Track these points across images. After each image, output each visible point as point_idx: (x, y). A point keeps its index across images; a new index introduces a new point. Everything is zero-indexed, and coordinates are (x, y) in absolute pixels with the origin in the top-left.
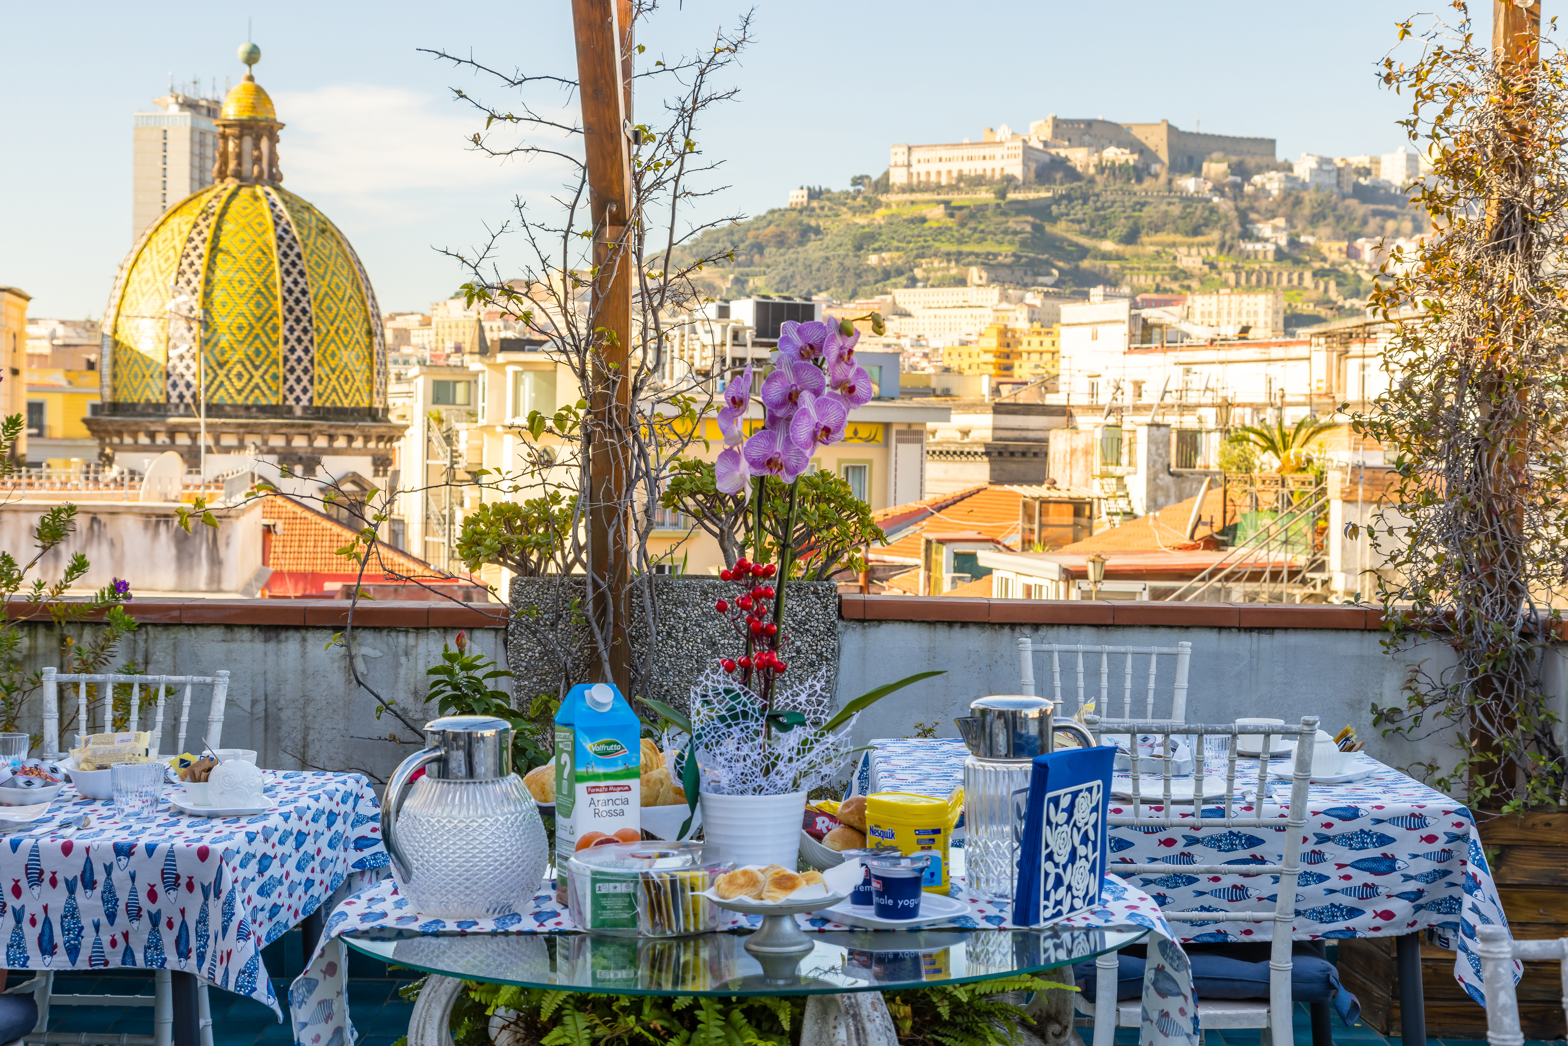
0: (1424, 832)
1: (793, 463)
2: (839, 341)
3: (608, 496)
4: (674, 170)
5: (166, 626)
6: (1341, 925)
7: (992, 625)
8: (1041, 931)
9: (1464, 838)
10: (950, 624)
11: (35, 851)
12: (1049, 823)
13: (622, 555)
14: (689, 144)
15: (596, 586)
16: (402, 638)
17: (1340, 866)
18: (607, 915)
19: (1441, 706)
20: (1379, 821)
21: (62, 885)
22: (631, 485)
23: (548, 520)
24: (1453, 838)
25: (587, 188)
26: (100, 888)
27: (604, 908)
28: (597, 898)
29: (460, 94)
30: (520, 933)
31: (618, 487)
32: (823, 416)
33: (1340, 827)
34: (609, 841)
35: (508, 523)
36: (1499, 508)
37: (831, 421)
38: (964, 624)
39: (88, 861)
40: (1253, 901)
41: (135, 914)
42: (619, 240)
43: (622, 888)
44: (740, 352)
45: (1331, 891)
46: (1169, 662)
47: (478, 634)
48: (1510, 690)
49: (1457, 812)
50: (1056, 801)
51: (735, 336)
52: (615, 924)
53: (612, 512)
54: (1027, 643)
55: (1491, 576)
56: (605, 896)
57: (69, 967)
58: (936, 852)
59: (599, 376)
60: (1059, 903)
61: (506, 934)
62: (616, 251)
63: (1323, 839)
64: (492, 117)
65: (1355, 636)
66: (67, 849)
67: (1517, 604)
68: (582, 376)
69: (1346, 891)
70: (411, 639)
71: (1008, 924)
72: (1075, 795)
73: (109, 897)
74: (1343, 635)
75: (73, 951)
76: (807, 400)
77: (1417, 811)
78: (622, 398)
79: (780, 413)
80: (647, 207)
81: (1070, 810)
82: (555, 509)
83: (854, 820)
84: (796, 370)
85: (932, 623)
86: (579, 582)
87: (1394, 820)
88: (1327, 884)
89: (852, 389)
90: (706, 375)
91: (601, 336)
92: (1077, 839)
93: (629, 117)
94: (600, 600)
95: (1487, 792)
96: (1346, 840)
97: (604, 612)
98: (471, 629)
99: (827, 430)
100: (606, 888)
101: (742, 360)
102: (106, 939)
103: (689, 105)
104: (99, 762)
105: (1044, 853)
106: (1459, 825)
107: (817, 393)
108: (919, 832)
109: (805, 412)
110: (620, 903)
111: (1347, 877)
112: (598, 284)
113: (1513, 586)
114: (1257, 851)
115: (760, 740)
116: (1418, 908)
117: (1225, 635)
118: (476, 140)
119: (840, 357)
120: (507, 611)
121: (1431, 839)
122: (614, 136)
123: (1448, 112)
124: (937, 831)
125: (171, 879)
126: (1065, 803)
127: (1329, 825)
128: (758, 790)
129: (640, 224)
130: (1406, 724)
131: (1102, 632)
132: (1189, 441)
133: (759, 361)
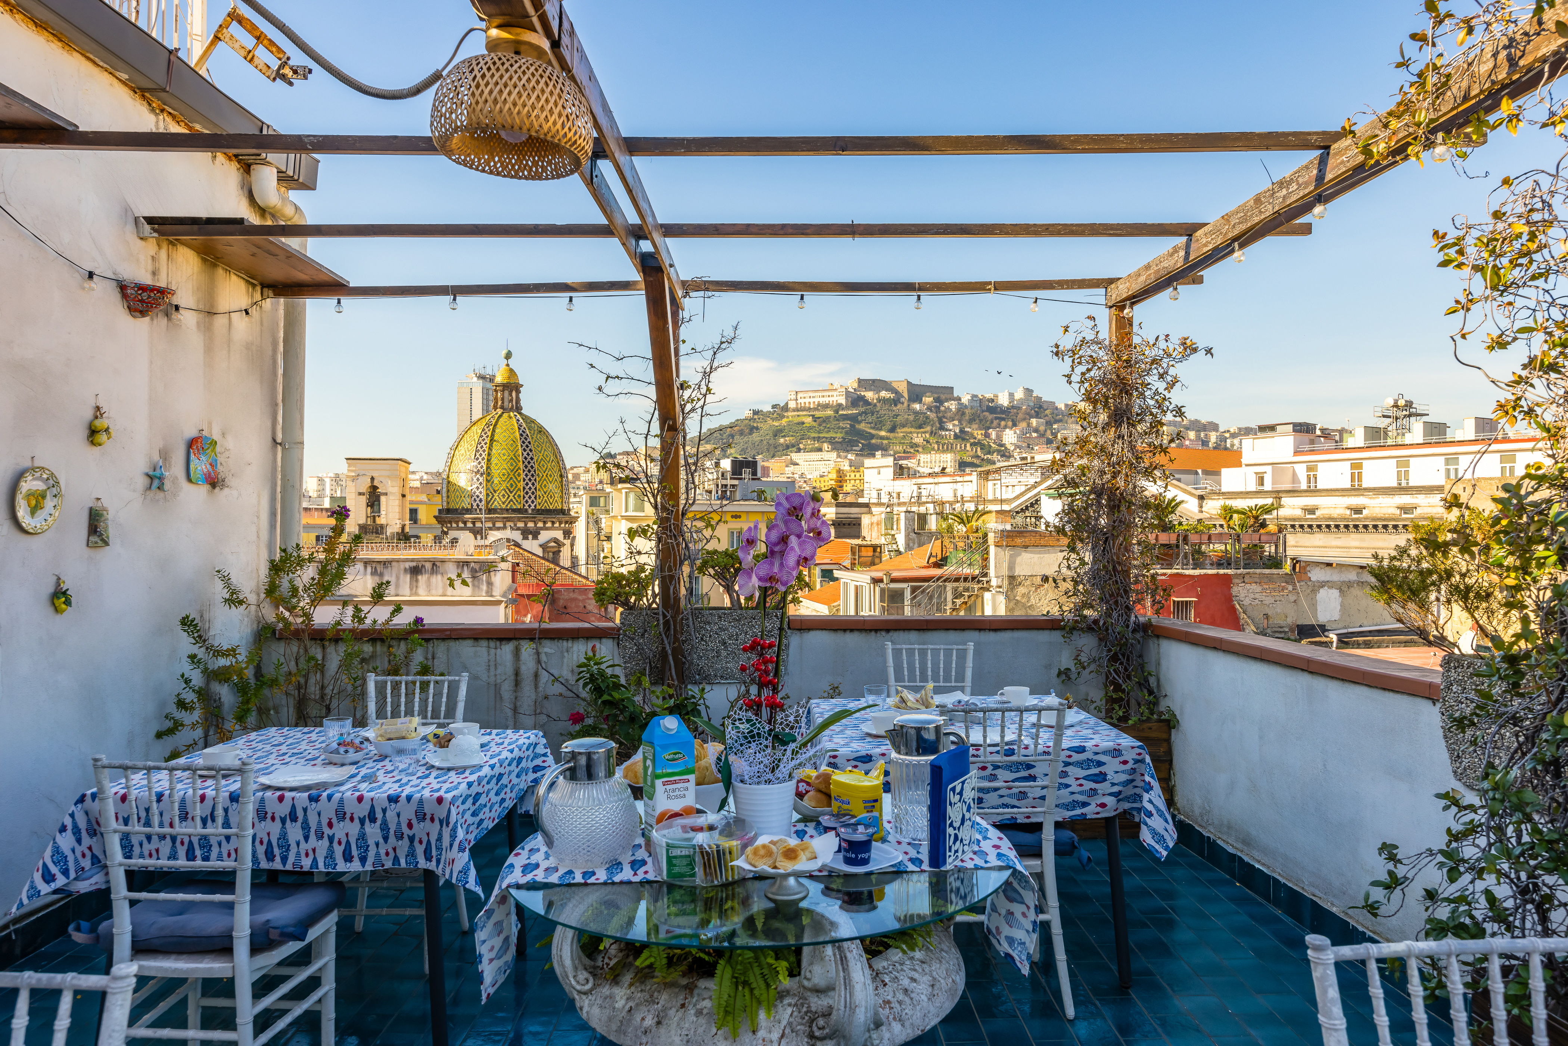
0: (1122, 759)
1: (785, 578)
2: (812, 504)
3: (670, 570)
4: (701, 403)
5: (443, 639)
6: (1078, 812)
7: (866, 630)
8: (947, 872)
9: (1142, 761)
10: (845, 630)
11: (341, 800)
12: (951, 804)
13: (677, 600)
14: (709, 390)
15: (664, 616)
16: (565, 643)
17: (1077, 779)
18: (676, 870)
19: (1093, 667)
20: (1097, 753)
21: (357, 821)
22: (681, 563)
23: (638, 580)
24: (1137, 762)
25: (657, 412)
26: (379, 822)
27: (675, 865)
28: (670, 859)
29: (592, 366)
30: (622, 883)
31: (675, 565)
32: (803, 550)
33: (1076, 757)
34: (676, 815)
35: (619, 582)
36: (1120, 568)
37: (807, 553)
38: (852, 630)
39: (372, 806)
40: (1030, 800)
41: (400, 836)
42: (674, 438)
43: (685, 852)
44: (724, 482)
45: (1073, 793)
47: (604, 640)
48: (1128, 660)
49: (1138, 747)
50: (953, 789)
51: (723, 475)
52: (681, 876)
53: (672, 577)
55: (1116, 603)
56: (675, 857)
57: (361, 869)
58: (875, 814)
59: (664, 508)
60: (956, 851)
61: (613, 883)
62: (672, 444)
63: (1067, 764)
64: (608, 377)
65: (1047, 632)
66: (360, 799)
67: (1129, 616)
68: (656, 507)
69: (1081, 793)
70: (570, 643)
71: (925, 866)
72: (963, 783)
73: (385, 827)
74: (1041, 632)
75: (363, 860)
76: (793, 541)
77: (1117, 747)
78: (676, 519)
79: (777, 549)
80: (687, 421)
81: (961, 793)
82: (643, 575)
83: (822, 787)
84: (786, 522)
85: (835, 630)
86: (655, 612)
87: (1105, 753)
88: (1070, 789)
89: (819, 533)
90: (710, 492)
91: (665, 488)
92: (965, 809)
93: (678, 376)
94: (667, 624)
95: (1121, 713)
96: (1080, 764)
97: (669, 629)
98: (600, 638)
99: (806, 559)
100: (677, 852)
101: (726, 486)
102: (382, 852)
103: (708, 370)
104: (388, 736)
105: (948, 822)
106: (1140, 754)
107: (799, 536)
108: (865, 802)
109: (792, 549)
110: (685, 862)
111: (1081, 785)
112: (663, 461)
113: (1127, 607)
114: (1032, 772)
115: (769, 750)
116: (1119, 801)
117: (982, 633)
118: (600, 389)
119: (813, 514)
120: (619, 629)
121: (1125, 762)
122: (670, 386)
123: (1089, 370)
124: (876, 801)
125: (421, 816)
126: (958, 790)
127: (1070, 756)
128: (768, 782)
129: (684, 430)
130: (1073, 676)
131: (921, 633)
132: (923, 518)
133: (733, 486)
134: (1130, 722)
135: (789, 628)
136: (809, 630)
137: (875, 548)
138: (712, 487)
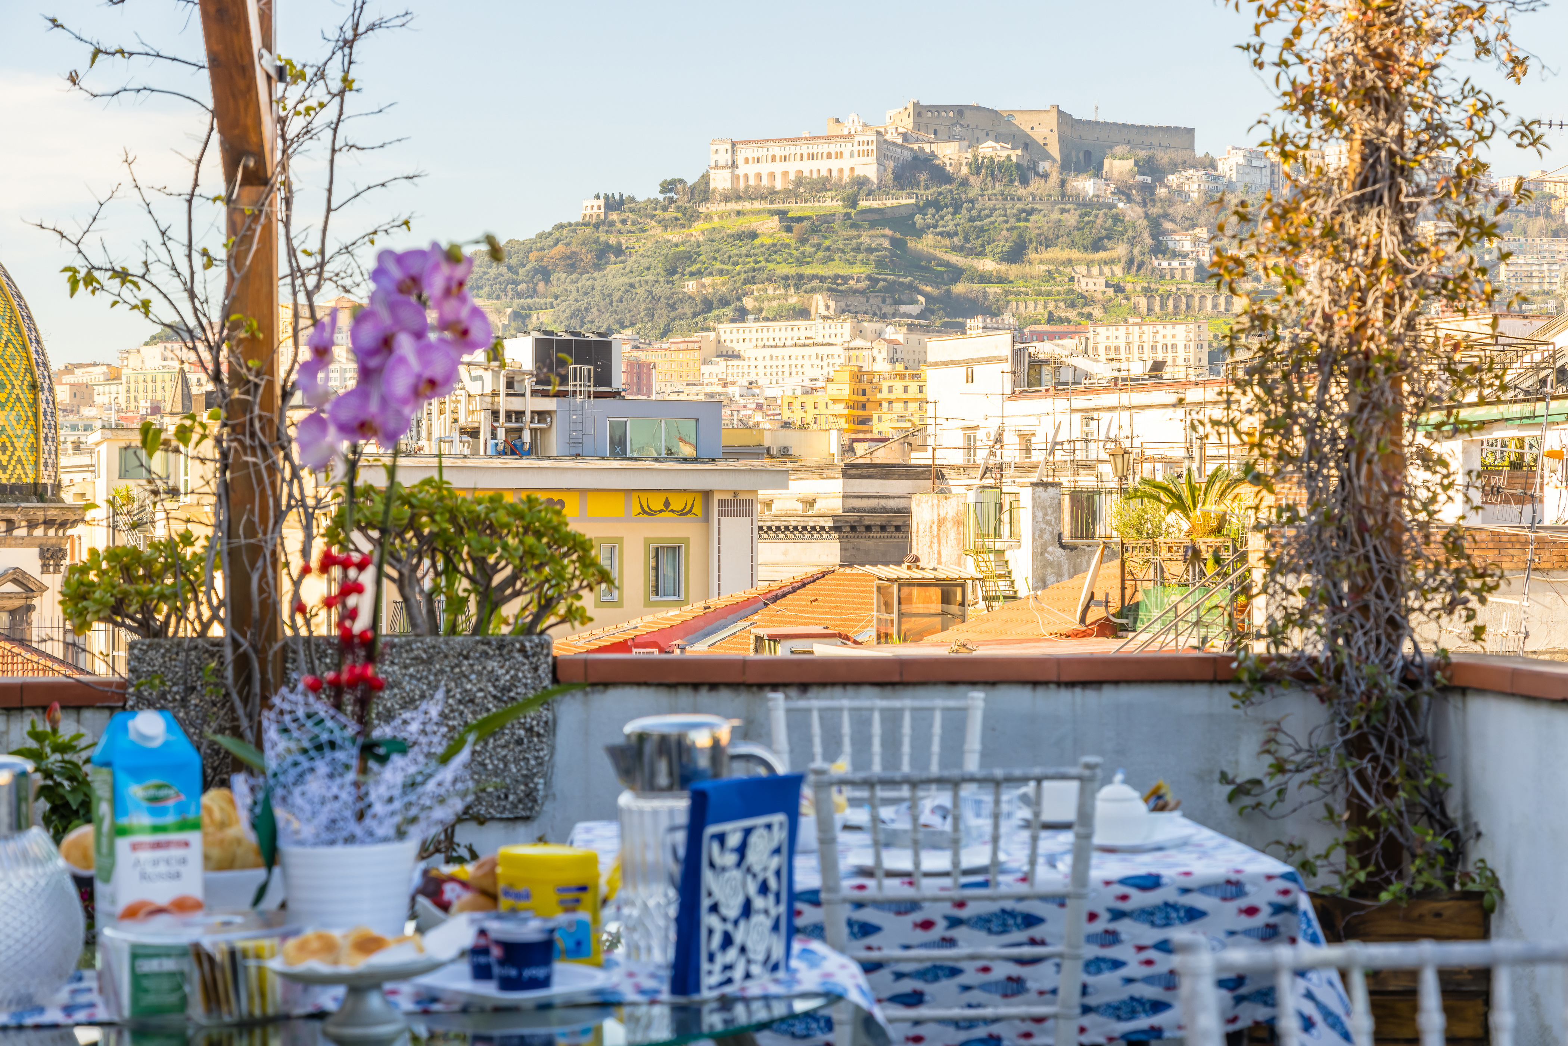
0: (1244, 903)
1: (392, 425)
2: (445, 270)
3: (251, 531)
4: (330, 113)
6: (1143, 1022)
7: (749, 686)
8: (704, 1002)
9: (1292, 908)
10: (696, 686)
12: (712, 865)
13: (271, 608)
14: (347, 83)
15: (236, 645)
17: (1140, 949)
18: (150, 999)
19: (1307, 775)
20: (1186, 891)
22: (280, 516)
23: (178, 566)
24: (1279, 909)
25: (216, 136)
27: (146, 991)
28: (137, 979)
29: (55, 23)
30: (38, 1027)
31: (264, 519)
32: (426, 364)
33: (1139, 899)
34: (160, 911)
35: (127, 571)
36: (1370, 521)
37: (437, 370)
38: (713, 686)
40: (1033, 996)
42: (260, 204)
43: (169, 965)
44: (516, 404)
45: (1129, 981)
46: (957, 715)
47: (87, 714)
48: (1390, 749)
49: (1285, 876)
50: (721, 838)
51: (510, 385)
52: (159, 1010)
53: (256, 551)
54: (778, 701)
55: (1364, 609)
56: (146, 976)
58: (583, 915)
59: (237, 379)
60: (728, 967)
61: (20, 1028)
62: (255, 218)
63: (1117, 915)
64: (97, 52)
65: (1202, 690)
67: (1397, 643)
68: (216, 377)
69: (1149, 980)
70: (3, 723)
71: (665, 996)
72: (748, 832)
74: (1187, 689)
76: (405, 344)
77: (1234, 877)
78: (267, 403)
79: (373, 363)
80: (295, 163)
81: (742, 850)
82: (188, 552)
83: (486, 884)
84: (392, 307)
85: (672, 686)
86: (217, 643)
87: (1206, 889)
88: (1124, 972)
89: (465, 332)
91: (235, 326)
92: (752, 888)
93: (268, 45)
94: (242, 663)
95: (1362, 876)
96: (1147, 915)
97: (248, 681)
98: (78, 708)
99: (432, 383)
100: (151, 966)
101: (520, 414)
103: (349, 35)
105: (706, 903)
106: (1286, 892)
107: (419, 335)
108: (562, 890)
109: (402, 360)
110: (166, 984)
111: (1149, 962)
112: (235, 260)
113: (1391, 621)
114: (1036, 932)
116: (1239, 1000)
117: (1041, 692)
118: (73, 79)
119: (449, 291)
120: (123, 685)
121: (1251, 911)
122: (246, 70)
123: (1297, 32)
124: (583, 889)
126: (734, 840)
127: (1124, 898)
128: (350, 840)
129: (287, 184)
130: (1268, 798)
131: (888, 691)
132: (1085, 504)
133: (541, 415)
134: (1385, 896)
135: (555, 680)
136: (606, 685)
137: (947, 588)
138: (483, 421)
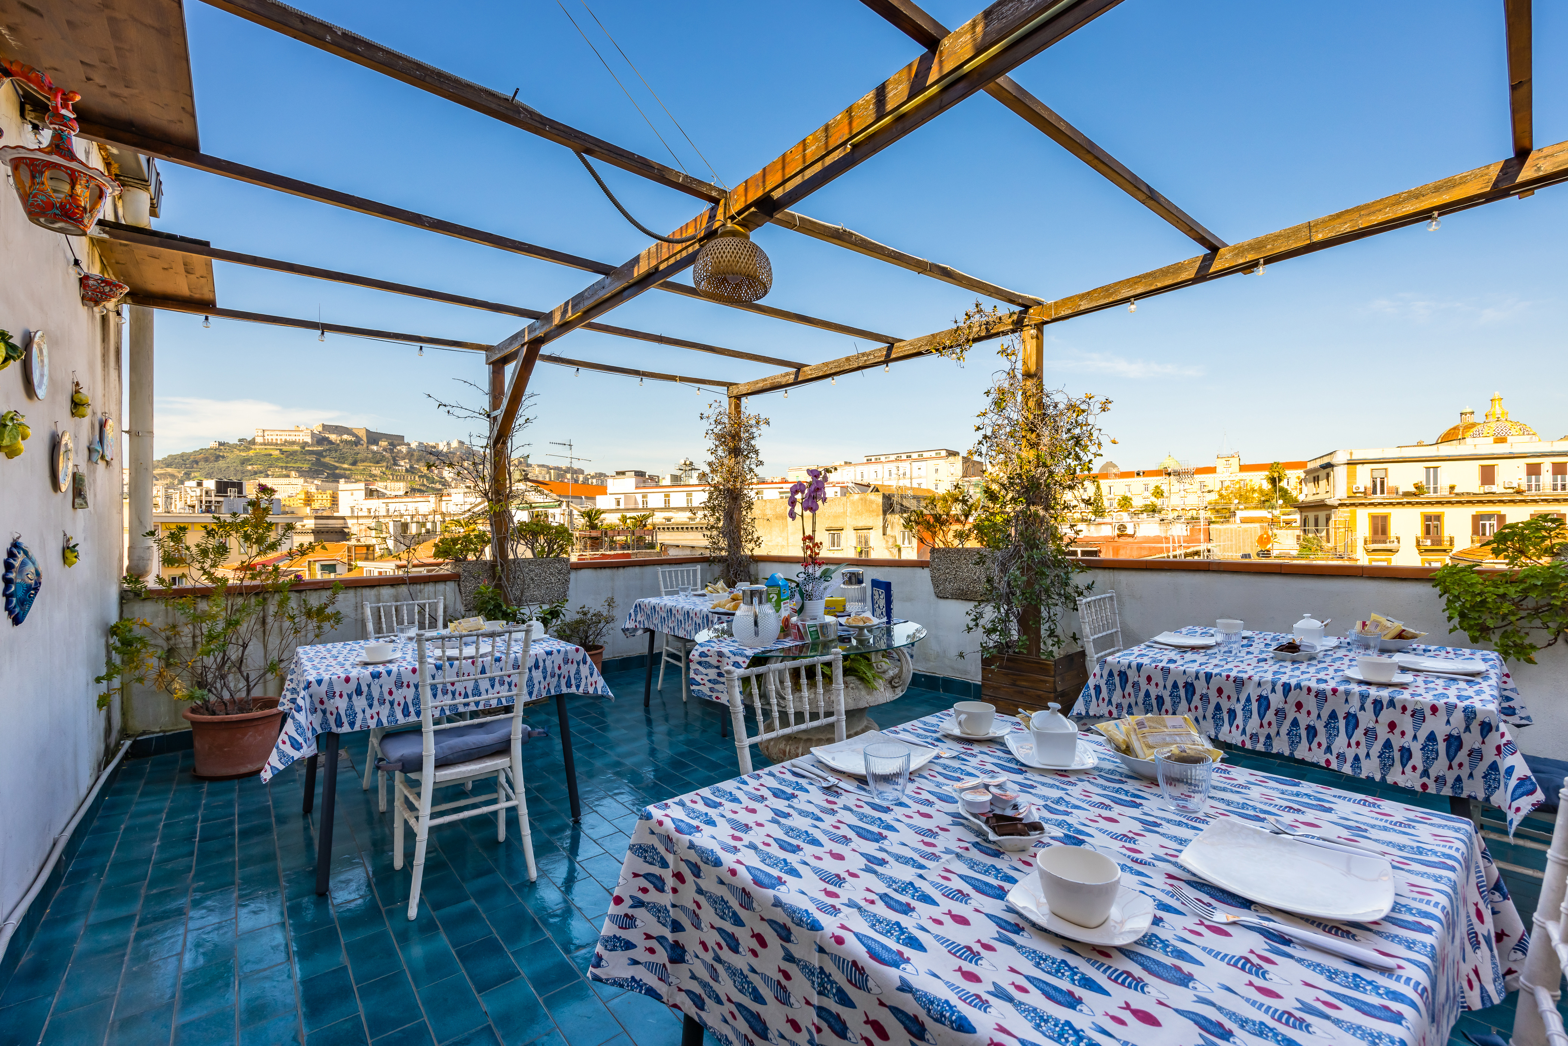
5: (316, 590)
16: (418, 586)
44: (209, 499)
46: (695, 572)
47: (448, 582)
51: (207, 493)
54: (659, 569)
70: (422, 586)
90: (194, 507)
98: (445, 581)
101: (210, 502)
120: (460, 575)
125: (566, 661)
132: (405, 526)
133: (218, 502)
137: (368, 547)
138: (197, 503)
